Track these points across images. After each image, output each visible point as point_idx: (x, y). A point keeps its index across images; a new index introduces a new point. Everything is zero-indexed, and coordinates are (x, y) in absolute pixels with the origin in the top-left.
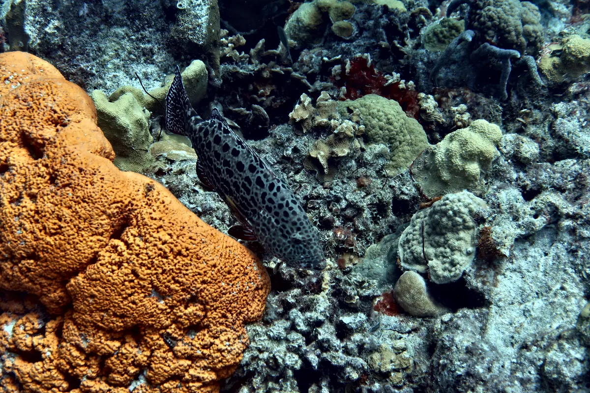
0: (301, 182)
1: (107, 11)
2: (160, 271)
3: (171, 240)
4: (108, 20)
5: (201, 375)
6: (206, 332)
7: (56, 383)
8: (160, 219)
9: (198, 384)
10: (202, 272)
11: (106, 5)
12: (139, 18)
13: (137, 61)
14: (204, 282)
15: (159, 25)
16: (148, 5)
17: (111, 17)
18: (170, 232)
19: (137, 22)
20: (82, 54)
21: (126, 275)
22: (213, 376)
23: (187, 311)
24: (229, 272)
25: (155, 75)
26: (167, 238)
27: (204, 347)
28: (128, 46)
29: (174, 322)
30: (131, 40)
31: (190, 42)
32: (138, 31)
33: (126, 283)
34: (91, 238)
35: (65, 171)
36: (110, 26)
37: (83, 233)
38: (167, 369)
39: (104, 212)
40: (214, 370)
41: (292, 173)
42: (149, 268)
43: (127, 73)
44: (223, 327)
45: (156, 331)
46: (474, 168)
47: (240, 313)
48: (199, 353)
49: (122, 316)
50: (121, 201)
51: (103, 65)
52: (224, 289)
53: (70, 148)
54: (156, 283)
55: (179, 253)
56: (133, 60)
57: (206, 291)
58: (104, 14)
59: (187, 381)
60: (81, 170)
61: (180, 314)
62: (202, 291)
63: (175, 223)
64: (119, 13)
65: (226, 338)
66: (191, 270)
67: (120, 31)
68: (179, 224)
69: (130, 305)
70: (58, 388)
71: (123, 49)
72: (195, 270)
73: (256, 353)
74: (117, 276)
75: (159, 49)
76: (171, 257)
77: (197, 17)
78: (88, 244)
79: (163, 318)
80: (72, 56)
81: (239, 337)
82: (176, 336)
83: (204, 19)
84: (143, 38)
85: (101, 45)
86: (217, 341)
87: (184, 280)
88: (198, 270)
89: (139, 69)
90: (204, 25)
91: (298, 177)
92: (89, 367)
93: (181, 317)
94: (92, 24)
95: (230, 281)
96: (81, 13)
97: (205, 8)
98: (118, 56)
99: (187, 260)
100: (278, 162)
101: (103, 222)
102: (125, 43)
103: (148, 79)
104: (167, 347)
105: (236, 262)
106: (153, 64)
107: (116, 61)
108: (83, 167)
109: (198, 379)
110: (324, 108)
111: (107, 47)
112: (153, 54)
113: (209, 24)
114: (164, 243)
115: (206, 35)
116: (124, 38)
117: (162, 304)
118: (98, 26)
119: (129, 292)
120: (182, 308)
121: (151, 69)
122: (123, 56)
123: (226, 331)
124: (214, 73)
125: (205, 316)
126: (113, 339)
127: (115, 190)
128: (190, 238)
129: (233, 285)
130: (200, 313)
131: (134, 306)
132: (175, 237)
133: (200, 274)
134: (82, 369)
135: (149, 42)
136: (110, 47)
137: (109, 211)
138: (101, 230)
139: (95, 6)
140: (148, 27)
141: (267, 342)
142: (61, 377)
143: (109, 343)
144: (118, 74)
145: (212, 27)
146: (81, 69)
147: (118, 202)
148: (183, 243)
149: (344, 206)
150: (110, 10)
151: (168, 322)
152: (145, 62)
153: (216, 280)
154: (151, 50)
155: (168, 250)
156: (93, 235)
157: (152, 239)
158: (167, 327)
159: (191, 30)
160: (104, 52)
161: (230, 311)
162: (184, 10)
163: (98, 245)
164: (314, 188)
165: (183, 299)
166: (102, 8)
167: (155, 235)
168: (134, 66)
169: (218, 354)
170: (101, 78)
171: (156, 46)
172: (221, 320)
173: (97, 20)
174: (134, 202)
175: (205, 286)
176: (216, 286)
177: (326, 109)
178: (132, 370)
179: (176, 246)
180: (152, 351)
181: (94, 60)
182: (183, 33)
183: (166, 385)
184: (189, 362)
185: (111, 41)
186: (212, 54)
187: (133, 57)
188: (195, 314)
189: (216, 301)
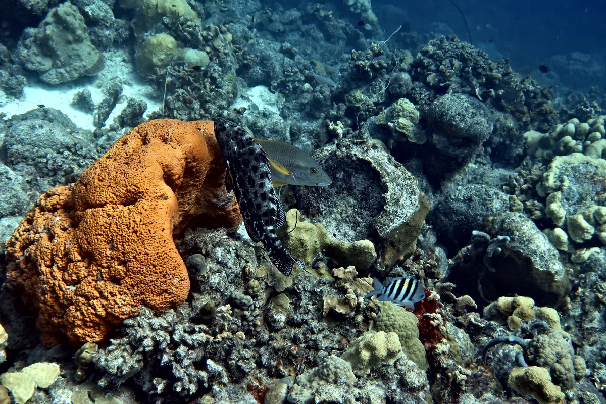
0: (309, 310)
1: (352, 185)
2: (120, 233)
3: (138, 223)
4: (350, 190)
5: (97, 307)
6: (118, 287)
7: (46, 258)
8: (146, 210)
9: (93, 311)
10: (138, 251)
11: (353, 180)
12: (366, 201)
13: (348, 223)
14: (134, 257)
15: (373, 213)
16: (376, 197)
17: (352, 190)
18: (142, 219)
19: (364, 203)
20: (325, 199)
21: (106, 223)
22: (103, 313)
23: (117, 267)
24: (154, 266)
25: (350, 238)
26: (138, 220)
27: (111, 293)
28: (350, 212)
29: (108, 267)
30: (353, 209)
31: (375, 230)
32: (361, 208)
33: (103, 227)
34: (111, 194)
35: (134, 157)
36: (349, 195)
37: (110, 188)
38: (86, 289)
39: (127, 186)
40: (106, 310)
41: (311, 303)
42: (117, 228)
43: (338, 225)
44: (128, 292)
45: (98, 265)
46: (365, 355)
47: (143, 294)
48: (106, 294)
49: (89, 243)
50: (139, 188)
51: (331, 213)
52: (143, 271)
53: (149, 150)
54: (114, 239)
55: (136, 232)
56: (346, 221)
57: (132, 263)
58: (349, 185)
59: (90, 305)
60: (140, 162)
61: (113, 265)
62: (130, 261)
63: (150, 217)
64: (358, 190)
65: (124, 298)
66: (135, 246)
67: (352, 201)
68: (151, 220)
69: (96, 240)
70: (45, 261)
71: (347, 212)
72: (136, 247)
73: (136, 324)
74: (102, 220)
75: (364, 226)
76: (131, 231)
77: (392, 221)
78: (107, 195)
79: (104, 260)
80: (320, 196)
81: (132, 306)
82: (104, 276)
83: (395, 225)
84: (360, 214)
85: (338, 202)
86: (119, 296)
87: (126, 247)
88: (137, 249)
89: (346, 228)
90: (391, 228)
91: (310, 307)
92: (62, 261)
93: (112, 267)
94: (341, 186)
95: (151, 271)
96: (338, 176)
97: (402, 220)
98: (341, 213)
99: (136, 239)
100: (310, 292)
101: (121, 190)
102: (350, 209)
103: (345, 236)
104: (95, 278)
105: (164, 266)
106: (355, 231)
107: (338, 215)
108: (142, 161)
109: (95, 309)
110: (357, 283)
111: (339, 205)
112: (359, 226)
113: (396, 229)
114: (134, 221)
115: (388, 233)
116: (351, 206)
117: (108, 252)
118: (343, 190)
119: (100, 232)
120: (116, 263)
121: (352, 233)
122: (344, 215)
123: (127, 295)
124: (380, 260)
125: (124, 278)
126: (80, 254)
127: (142, 181)
128: (149, 231)
129: (150, 275)
130: (122, 273)
131: (96, 242)
132: (141, 223)
133: (136, 251)
134: (58, 259)
135: (362, 218)
136: (341, 205)
137: (129, 188)
138: (118, 194)
139: (347, 176)
140: (368, 210)
141: (146, 324)
142: (50, 257)
143: (76, 254)
144: (332, 222)
145: (397, 234)
146: (319, 207)
147: (137, 187)
148: (142, 229)
149: (313, 339)
150: (354, 185)
151: (105, 265)
152: (352, 227)
153: (142, 262)
154: (359, 223)
155: (132, 226)
156: (113, 193)
157: (131, 215)
158: (103, 267)
159: (381, 224)
160: (336, 207)
161: (138, 287)
162: (386, 211)
163: (110, 200)
164: (312, 319)
165: (120, 258)
166: (350, 181)
167: (135, 214)
168: (344, 225)
169: (113, 303)
170: (324, 218)
171: (364, 223)
172: (129, 287)
173: (344, 186)
174: (145, 194)
175: (134, 260)
176: (140, 266)
177: (359, 284)
178: (74, 277)
179: (138, 227)
180: (89, 275)
181: (329, 207)
182: (376, 222)
183: (80, 298)
184: (98, 295)
185: (344, 203)
186: (386, 248)
187: (348, 220)
188: (119, 271)
189: (133, 273)
